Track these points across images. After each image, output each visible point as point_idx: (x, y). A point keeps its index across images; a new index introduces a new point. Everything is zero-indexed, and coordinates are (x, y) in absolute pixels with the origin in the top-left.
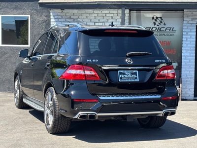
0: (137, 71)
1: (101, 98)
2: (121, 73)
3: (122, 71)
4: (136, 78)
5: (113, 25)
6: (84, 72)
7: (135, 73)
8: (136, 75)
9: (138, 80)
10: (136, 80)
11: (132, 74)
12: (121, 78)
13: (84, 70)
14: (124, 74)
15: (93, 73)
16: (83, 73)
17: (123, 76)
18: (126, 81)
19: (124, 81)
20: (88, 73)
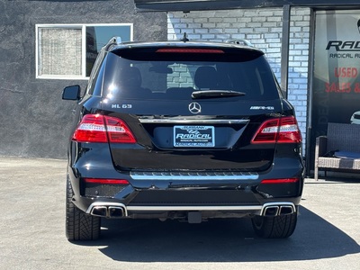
0: (213, 128)
1: (135, 177)
2: (179, 131)
3: (181, 127)
4: (210, 141)
5: (186, 40)
6: (106, 128)
7: (209, 132)
8: (211, 136)
9: (213, 145)
10: (209, 145)
11: (202, 132)
12: (178, 140)
13: (105, 125)
14: (185, 132)
15: (123, 130)
16: (104, 130)
17: (182, 136)
18: (189, 145)
19: (185, 145)
20: (112, 129)
